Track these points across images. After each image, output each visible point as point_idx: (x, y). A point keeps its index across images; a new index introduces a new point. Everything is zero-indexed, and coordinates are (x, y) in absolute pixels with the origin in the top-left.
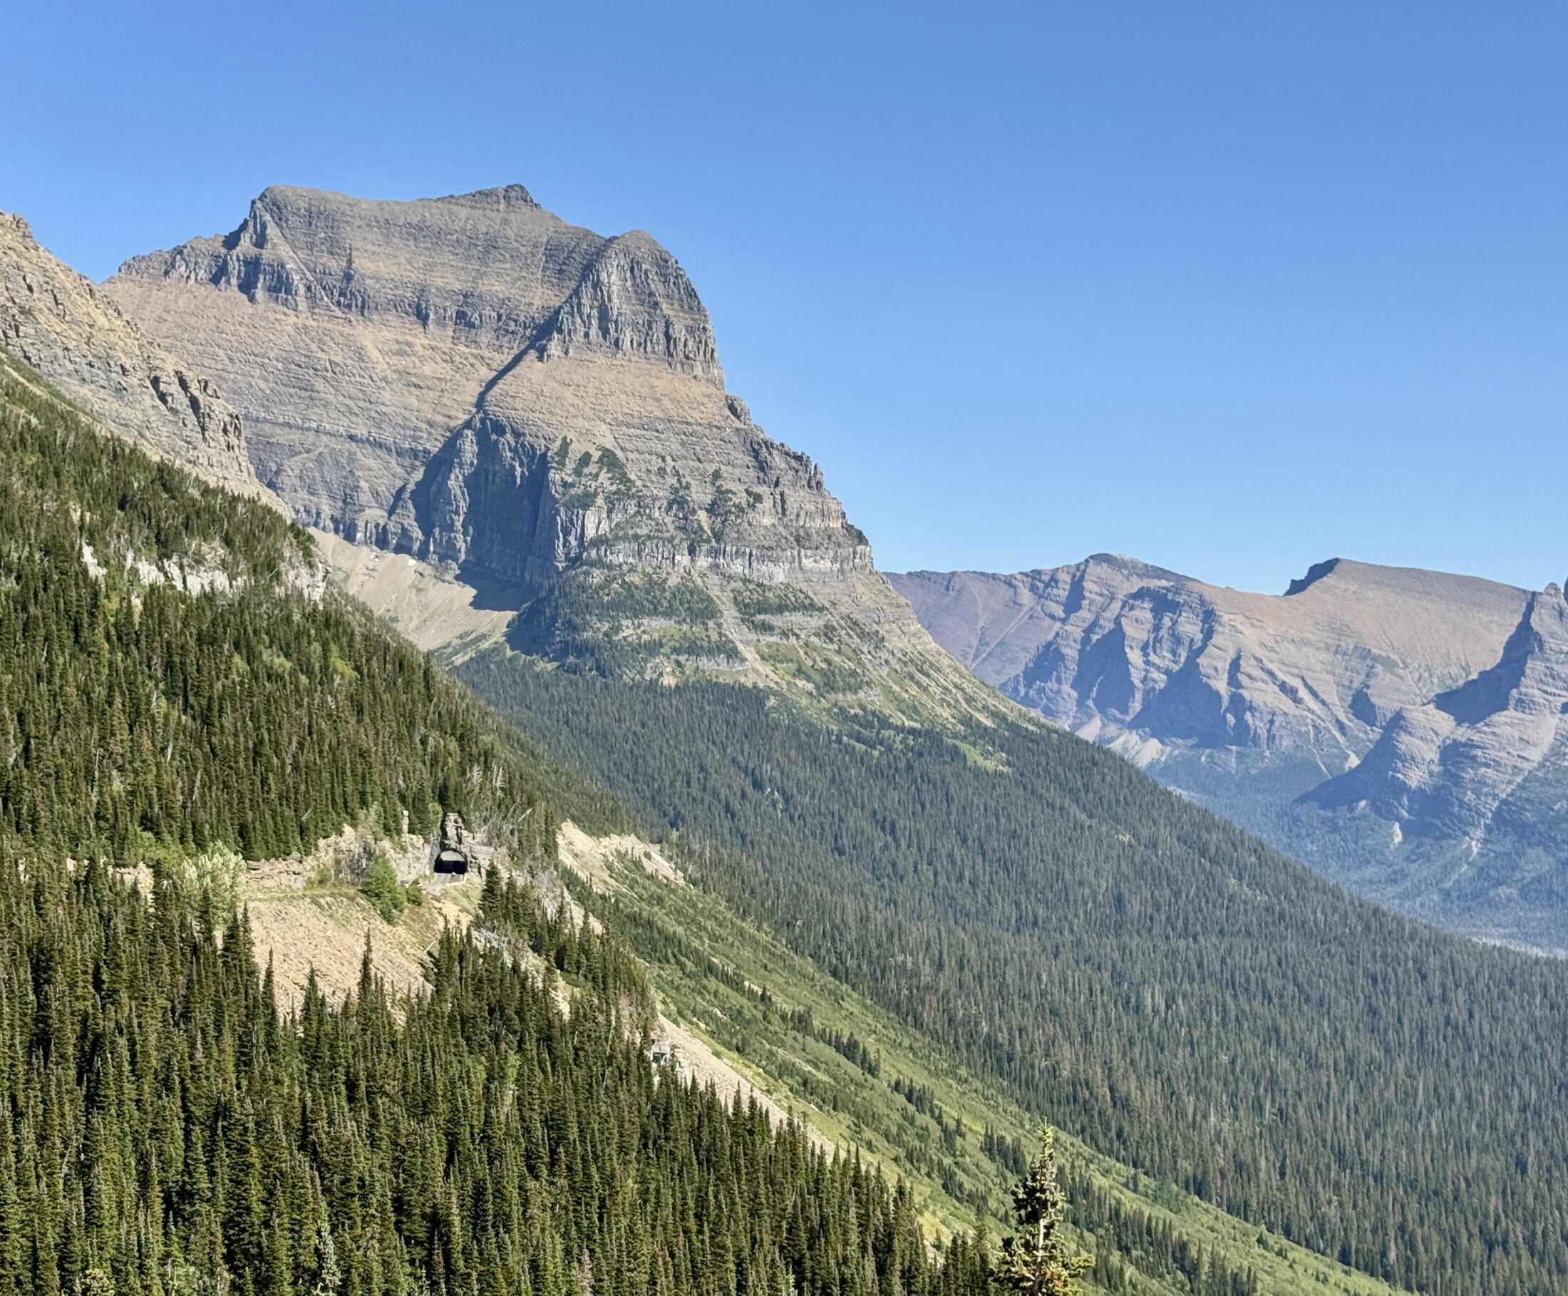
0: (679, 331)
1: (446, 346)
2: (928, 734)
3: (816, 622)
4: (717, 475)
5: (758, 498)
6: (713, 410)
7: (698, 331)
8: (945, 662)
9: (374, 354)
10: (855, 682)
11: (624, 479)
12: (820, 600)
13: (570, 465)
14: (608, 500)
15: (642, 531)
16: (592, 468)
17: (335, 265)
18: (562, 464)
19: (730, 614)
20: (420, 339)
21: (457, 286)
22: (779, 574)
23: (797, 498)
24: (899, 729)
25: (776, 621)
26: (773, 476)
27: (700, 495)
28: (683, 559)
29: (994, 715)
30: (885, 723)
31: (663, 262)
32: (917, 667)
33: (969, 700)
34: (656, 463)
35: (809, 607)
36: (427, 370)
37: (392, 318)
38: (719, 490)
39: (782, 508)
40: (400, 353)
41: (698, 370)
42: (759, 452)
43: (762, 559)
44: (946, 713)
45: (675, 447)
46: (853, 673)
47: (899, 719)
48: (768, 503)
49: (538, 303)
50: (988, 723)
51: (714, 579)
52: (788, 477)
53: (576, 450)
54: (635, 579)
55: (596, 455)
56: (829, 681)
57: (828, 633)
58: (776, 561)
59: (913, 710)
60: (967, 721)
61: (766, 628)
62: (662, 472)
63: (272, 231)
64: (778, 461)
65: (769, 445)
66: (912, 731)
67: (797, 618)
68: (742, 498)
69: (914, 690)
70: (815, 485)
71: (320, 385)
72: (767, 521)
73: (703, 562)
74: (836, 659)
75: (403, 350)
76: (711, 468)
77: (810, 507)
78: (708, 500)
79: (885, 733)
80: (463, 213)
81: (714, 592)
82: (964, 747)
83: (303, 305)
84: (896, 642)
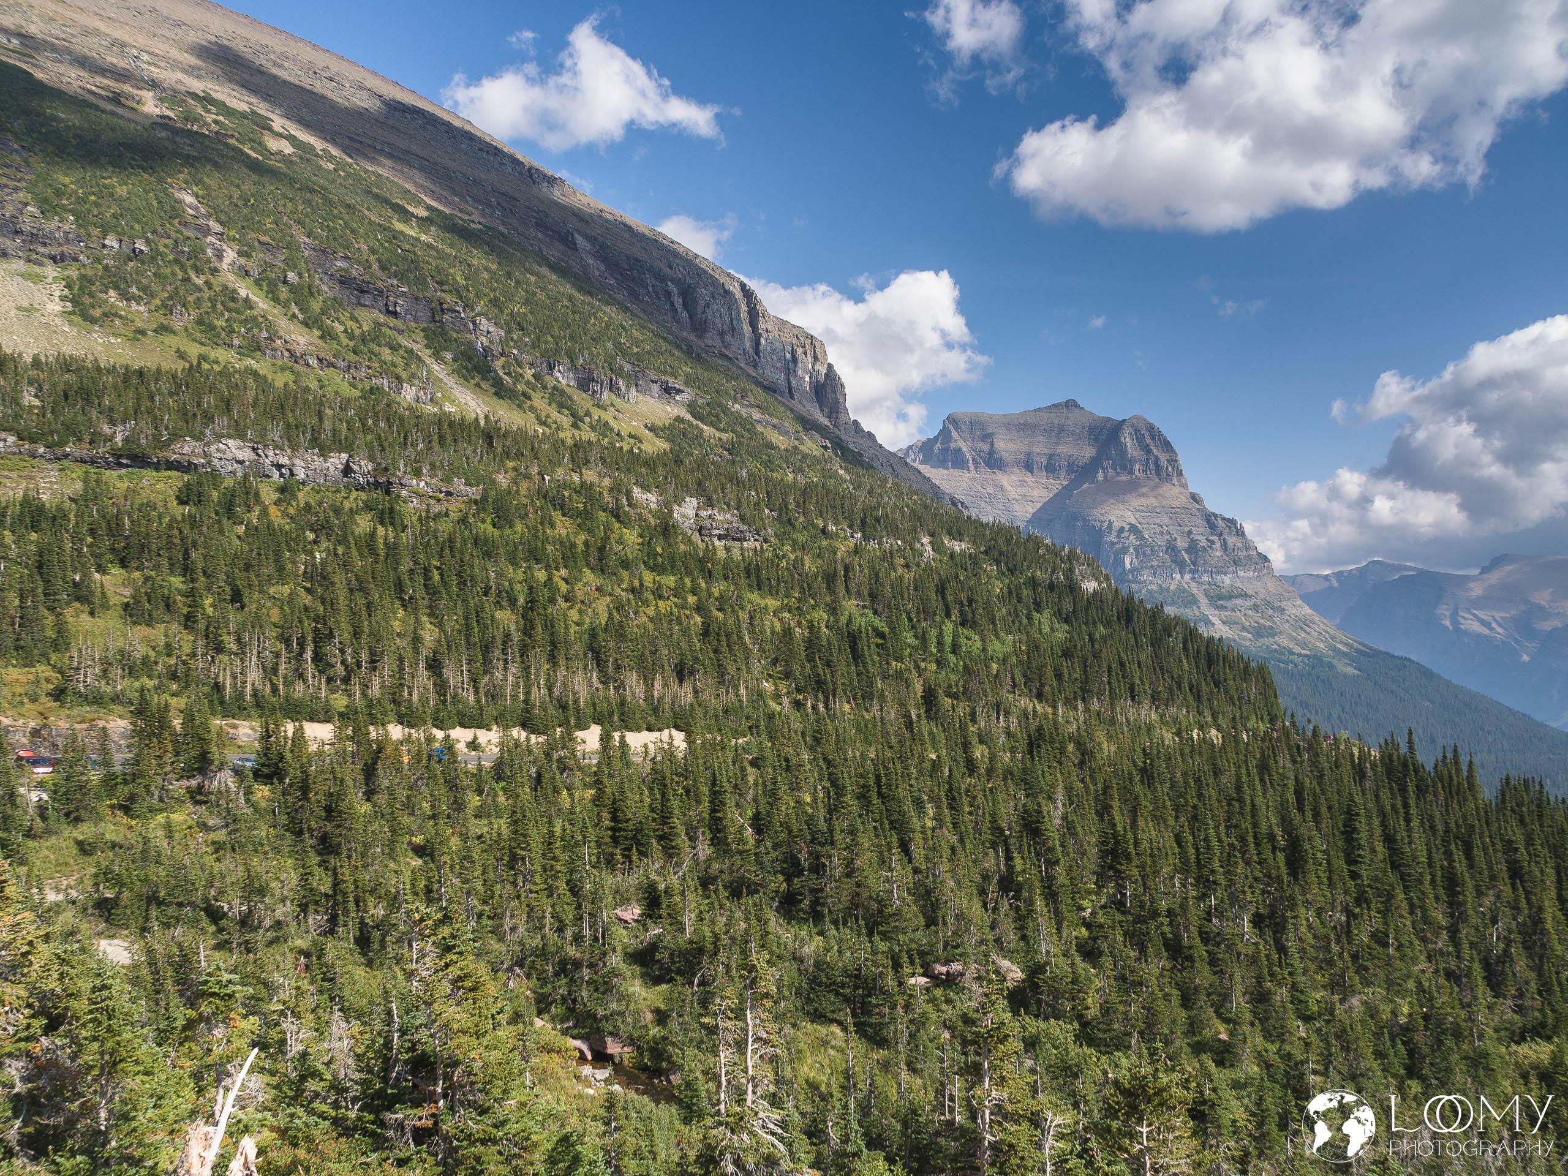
0: (1163, 462)
1: (1044, 481)
2: (1315, 657)
3: (1249, 603)
4: (1190, 533)
5: (1213, 542)
6: (1184, 500)
7: (1173, 461)
8: (1317, 619)
9: (1009, 488)
10: (1272, 632)
11: (1142, 538)
12: (1250, 592)
13: (1114, 534)
14: (1136, 550)
15: (1155, 563)
16: (1126, 534)
17: (985, 447)
18: (1110, 533)
19: (1203, 601)
20: (1030, 479)
21: (1047, 451)
22: (1227, 580)
23: (1232, 541)
24: (1300, 655)
25: (1228, 604)
26: (1219, 530)
27: (1182, 543)
28: (1177, 576)
29: (1347, 645)
30: (1291, 653)
31: (1152, 429)
32: (1302, 623)
33: (1333, 638)
34: (1158, 529)
35: (1245, 596)
36: (1035, 493)
37: (1016, 470)
38: (1192, 541)
39: (1225, 546)
40: (1022, 486)
41: (1175, 481)
42: (1210, 519)
43: (1218, 573)
44: (1322, 645)
45: (1167, 521)
46: (1271, 628)
47: (1297, 650)
48: (1218, 545)
49: (1088, 455)
50: (1344, 649)
51: (1193, 585)
52: (1225, 532)
53: (1117, 525)
54: (1154, 587)
55: (1127, 527)
56: (1259, 632)
57: (1256, 608)
58: (1225, 574)
59: (1303, 645)
60: (1334, 649)
61: (1224, 608)
62: (1161, 533)
63: (954, 434)
64: (1220, 523)
65: (1216, 516)
66: (1306, 656)
67: (1238, 601)
68: (1203, 543)
69: (1303, 634)
70: (1241, 533)
71: (983, 505)
72: (1218, 554)
73: (1187, 577)
74: (1262, 621)
75: (1023, 484)
76: (1187, 529)
77: (1239, 545)
78: (1186, 545)
79: (1292, 657)
80: (1046, 415)
81: (1195, 591)
82: (1335, 662)
83: (972, 467)
84: (1292, 611)
